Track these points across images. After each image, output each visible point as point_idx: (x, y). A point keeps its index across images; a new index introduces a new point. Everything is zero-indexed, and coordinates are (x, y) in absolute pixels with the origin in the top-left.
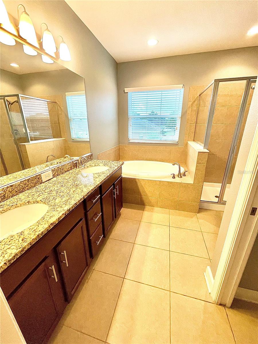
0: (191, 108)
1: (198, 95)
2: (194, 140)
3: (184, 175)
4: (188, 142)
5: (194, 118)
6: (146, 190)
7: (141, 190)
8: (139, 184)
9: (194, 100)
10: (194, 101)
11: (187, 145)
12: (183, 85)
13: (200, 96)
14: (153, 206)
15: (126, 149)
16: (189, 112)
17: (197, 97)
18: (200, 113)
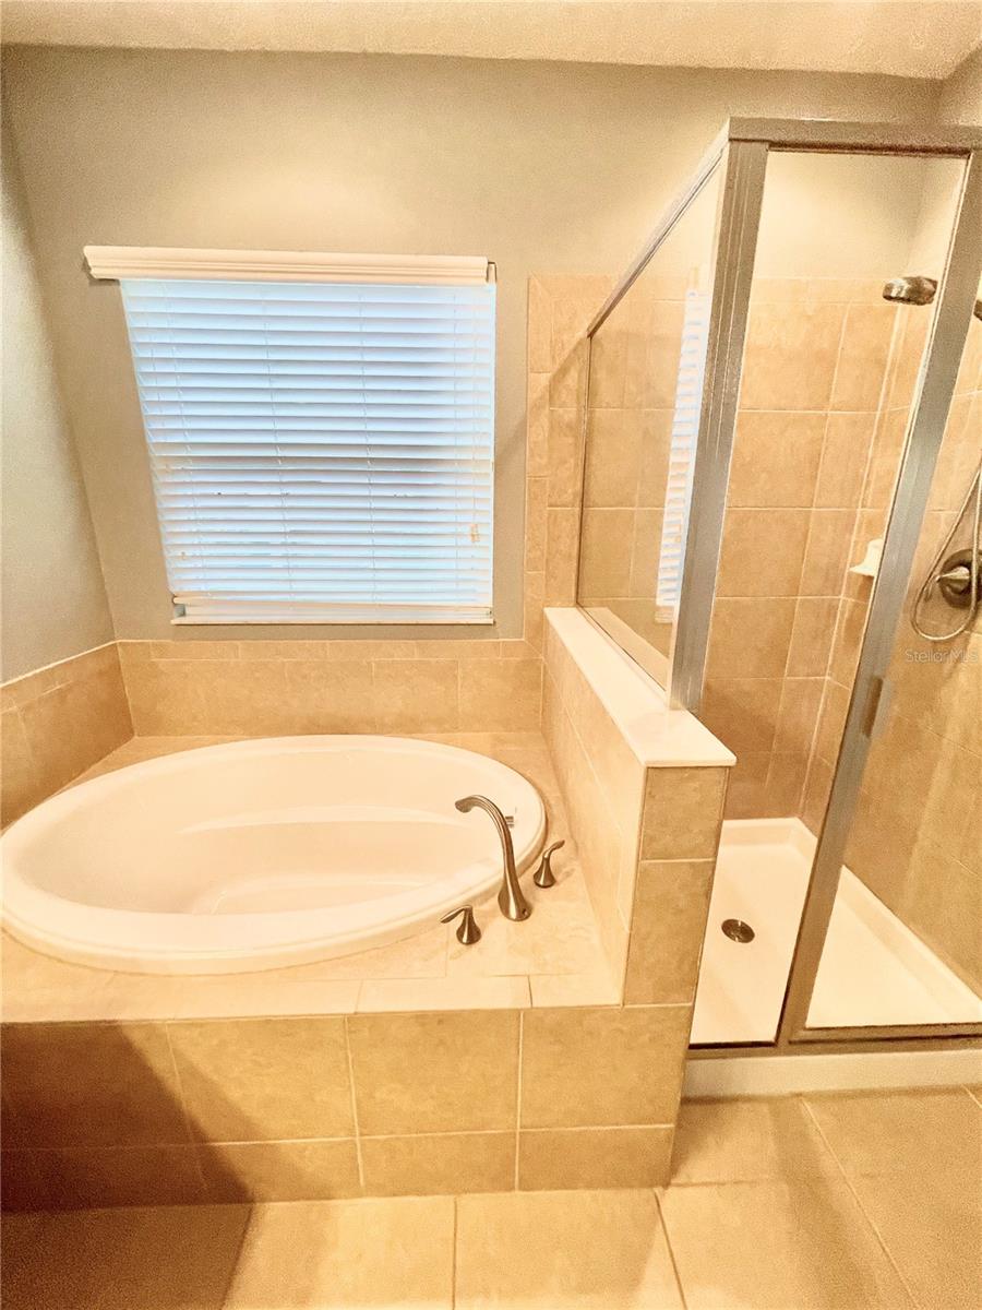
0: (547, 411)
1: (582, 333)
2: (578, 604)
3: (547, 878)
4: (547, 610)
5: (570, 470)
6: (234, 1094)
7: (193, 1104)
8: (159, 1063)
9: (559, 361)
10: (563, 371)
11: (540, 628)
12: (483, 261)
13: (591, 335)
14: (323, 1193)
15: (162, 663)
16: (538, 432)
17: (575, 343)
18: (600, 442)
